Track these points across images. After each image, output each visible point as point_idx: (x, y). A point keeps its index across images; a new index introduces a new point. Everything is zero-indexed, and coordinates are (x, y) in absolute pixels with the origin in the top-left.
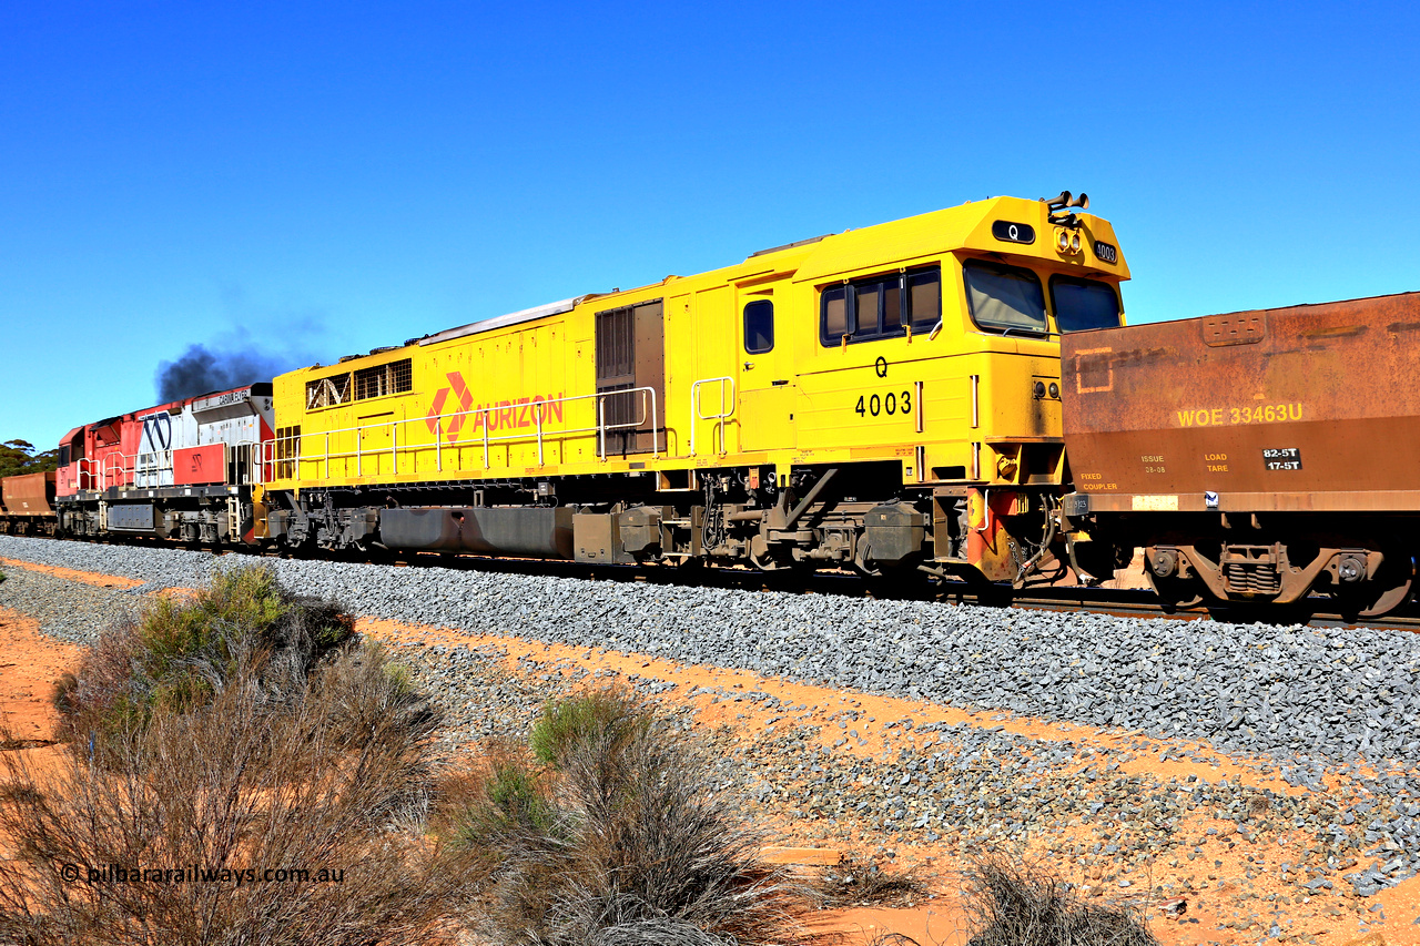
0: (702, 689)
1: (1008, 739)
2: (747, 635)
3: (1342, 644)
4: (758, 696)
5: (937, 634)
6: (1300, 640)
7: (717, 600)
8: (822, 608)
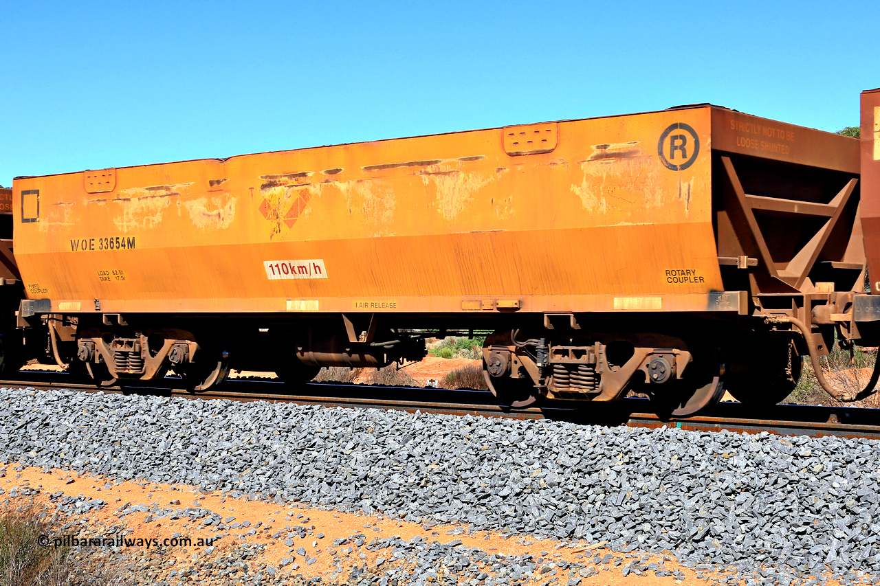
0: (134, 506)
1: (466, 554)
2: (186, 447)
3: (809, 452)
4: (197, 513)
5: (392, 444)
6: (767, 448)
7: (153, 408)
8: (269, 416)
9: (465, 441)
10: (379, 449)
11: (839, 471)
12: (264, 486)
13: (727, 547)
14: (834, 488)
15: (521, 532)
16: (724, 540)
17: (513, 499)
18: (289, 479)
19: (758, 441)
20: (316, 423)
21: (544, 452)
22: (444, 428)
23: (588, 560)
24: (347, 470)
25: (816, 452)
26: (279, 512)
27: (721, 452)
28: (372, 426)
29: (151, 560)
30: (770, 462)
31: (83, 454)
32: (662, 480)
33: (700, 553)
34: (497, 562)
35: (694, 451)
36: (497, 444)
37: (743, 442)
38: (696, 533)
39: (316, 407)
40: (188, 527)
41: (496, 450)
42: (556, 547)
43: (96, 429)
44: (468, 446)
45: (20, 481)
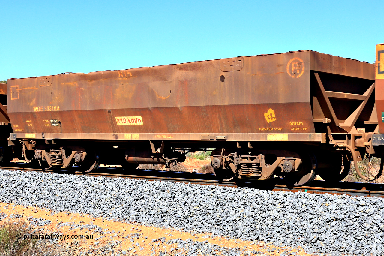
9: (210, 196)
10: (172, 200)
11: (377, 212)
12: (121, 215)
13: (327, 245)
14: (375, 220)
15: (235, 237)
16: (325, 242)
17: (231, 223)
18: (132, 213)
19: (341, 198)
20: (145, 188)
21: (246, 202)
22: (201, 191)
23: (265, 251)
24: (157, 209)
25: (367, 203)
26: (128, 227)
27: (324, 203)
28: (169, 189)
29: (71, 247)
30: (347, 208)
31: (42, 200)
32: (298, 215)
33: (315, 248)
34: (224, 251)
35: (312, 202)
36: (224, 198)
37: (335, 199)
38: (313, 239)
39: (144, 181)
40: (88, 233)
41: (224, 201)
42: (251, 244)
43: (47, 189)
44: (211, 199)
45: (14, 211)
